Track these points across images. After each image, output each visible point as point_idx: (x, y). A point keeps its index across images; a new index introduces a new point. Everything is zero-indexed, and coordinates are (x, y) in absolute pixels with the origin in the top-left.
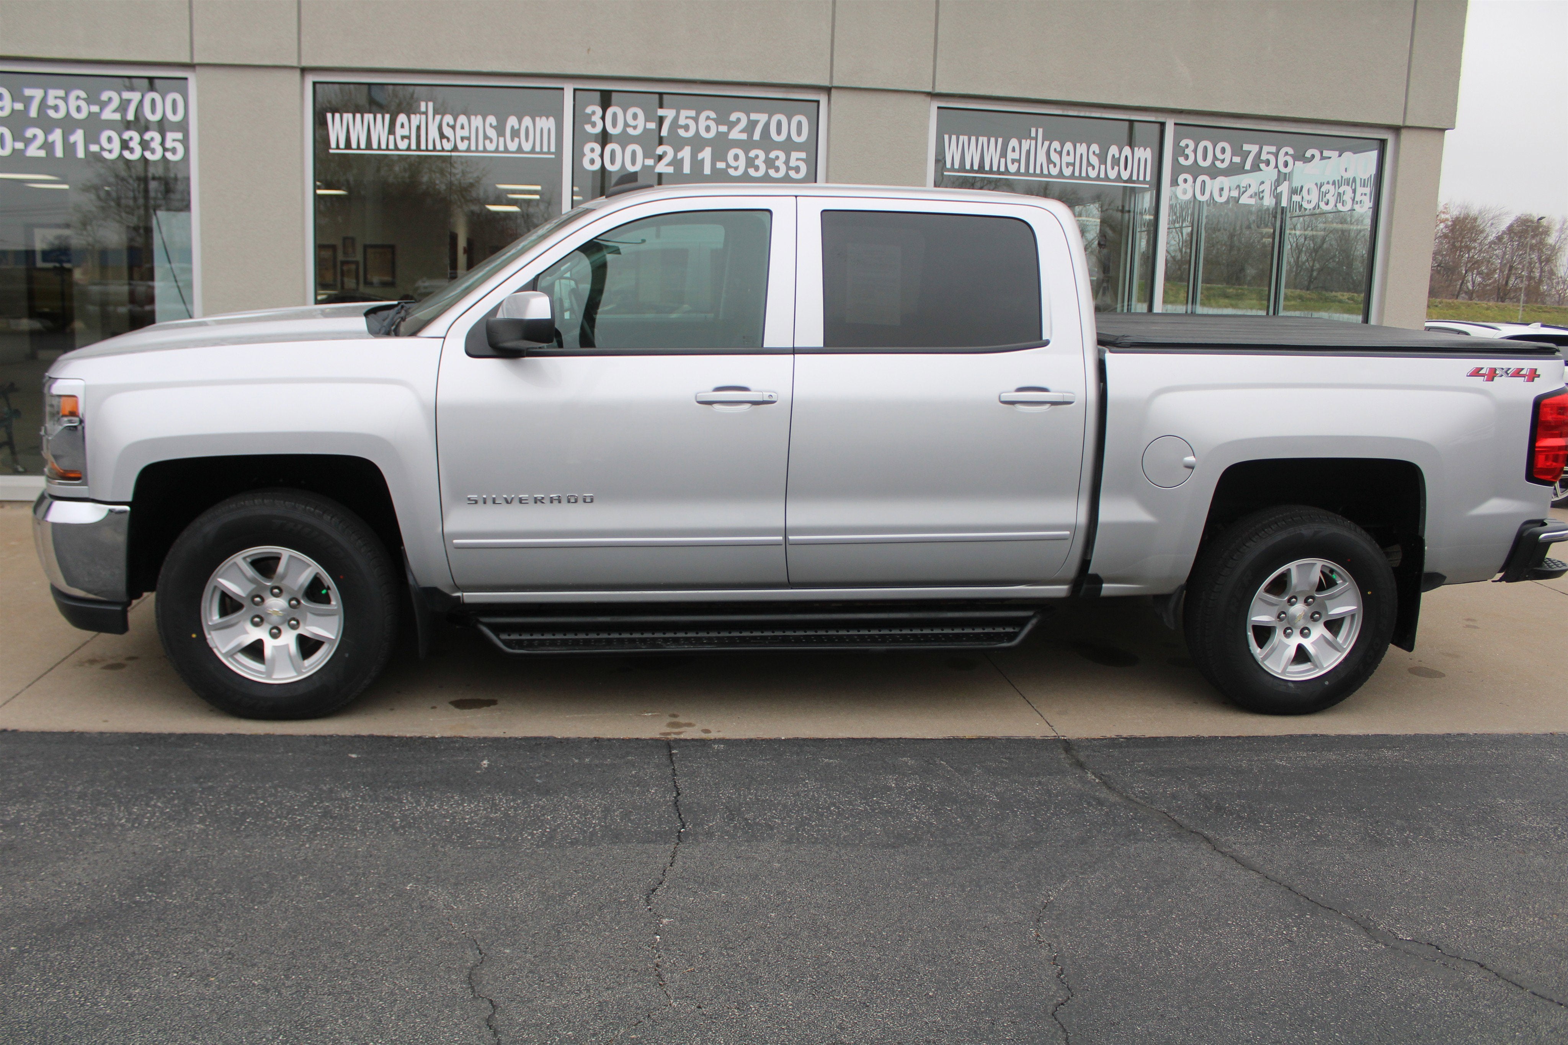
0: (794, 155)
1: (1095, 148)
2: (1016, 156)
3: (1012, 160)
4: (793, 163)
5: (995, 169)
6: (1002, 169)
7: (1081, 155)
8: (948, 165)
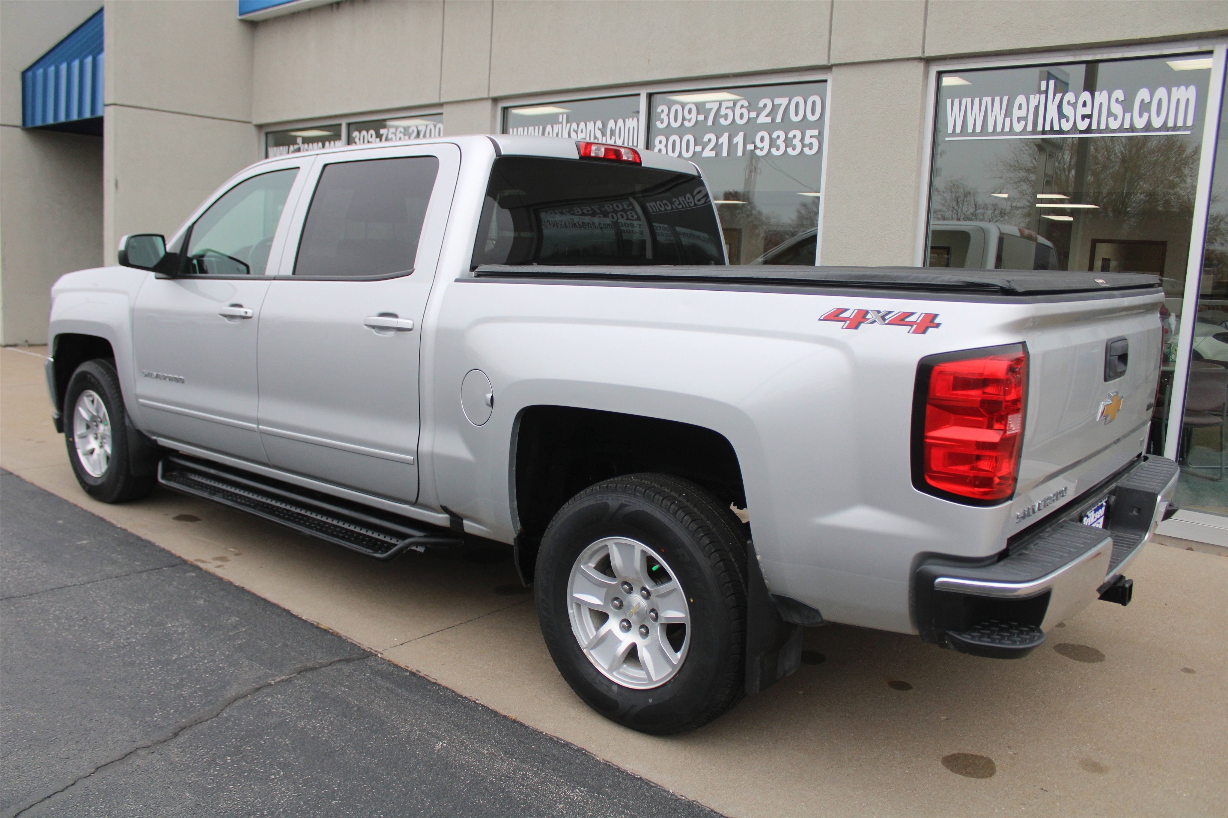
0: (809, 133)
1: (1119, 94)
2: (1023, 113)
3: (1018, 118)
4: (807, 141)
5: (999, 129)
6: (1007, 129)
7: (1101, 104)
8: (950, 131)
